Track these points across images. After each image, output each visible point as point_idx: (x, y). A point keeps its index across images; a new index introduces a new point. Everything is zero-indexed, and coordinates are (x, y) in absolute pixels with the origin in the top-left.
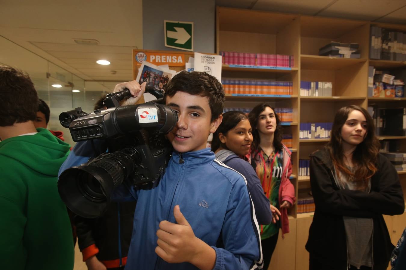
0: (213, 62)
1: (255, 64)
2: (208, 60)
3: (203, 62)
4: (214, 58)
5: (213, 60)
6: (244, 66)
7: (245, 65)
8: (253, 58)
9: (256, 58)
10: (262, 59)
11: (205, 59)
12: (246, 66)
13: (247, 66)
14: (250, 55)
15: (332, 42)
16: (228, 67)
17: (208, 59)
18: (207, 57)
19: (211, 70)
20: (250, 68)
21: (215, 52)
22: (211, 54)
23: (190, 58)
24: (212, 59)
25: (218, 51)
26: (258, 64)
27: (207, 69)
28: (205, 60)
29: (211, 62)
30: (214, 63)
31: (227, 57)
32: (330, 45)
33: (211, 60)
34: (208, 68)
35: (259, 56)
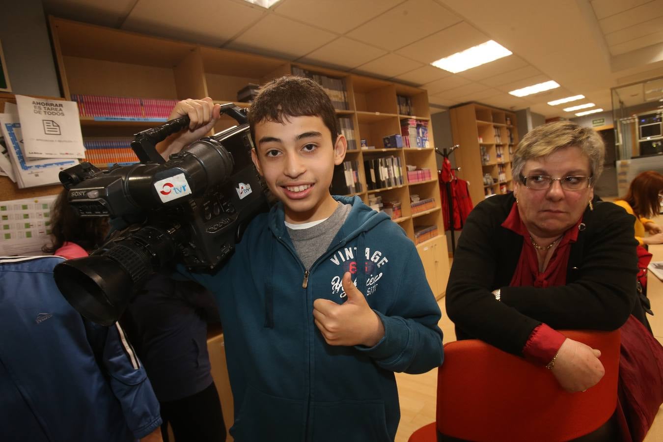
0: (61, 112)
1: (141, 114)
2: (48, 109)
3: (39, 112)
4: (61, 105)
5: (60, 110)
6: (122, 119)
7: (125, 117)
8: (136, 106)
9: (142, 105)
10: (152, 106)
11: (42, 106)
12: (124, 119)
13: (128, 119)
14: (131, 101)
15: (250, 84)
16: (93, 121)
17: (50, 107)
18: (47, 104)
19: (58, 126)
20: (133, 121)
21: (63, 96)
22: (55, 99)
23: (7, 104)
24: (59, 108)
25: (67, 93)
26: (147, 114)
27: (51, 124)
28: (43, 109)
29: (56, 112)
30: (63, 114)
31: (88, 103)
32: (247, 88)
33: (56, 109)
34: (51, 122)
35: (145, 102)
